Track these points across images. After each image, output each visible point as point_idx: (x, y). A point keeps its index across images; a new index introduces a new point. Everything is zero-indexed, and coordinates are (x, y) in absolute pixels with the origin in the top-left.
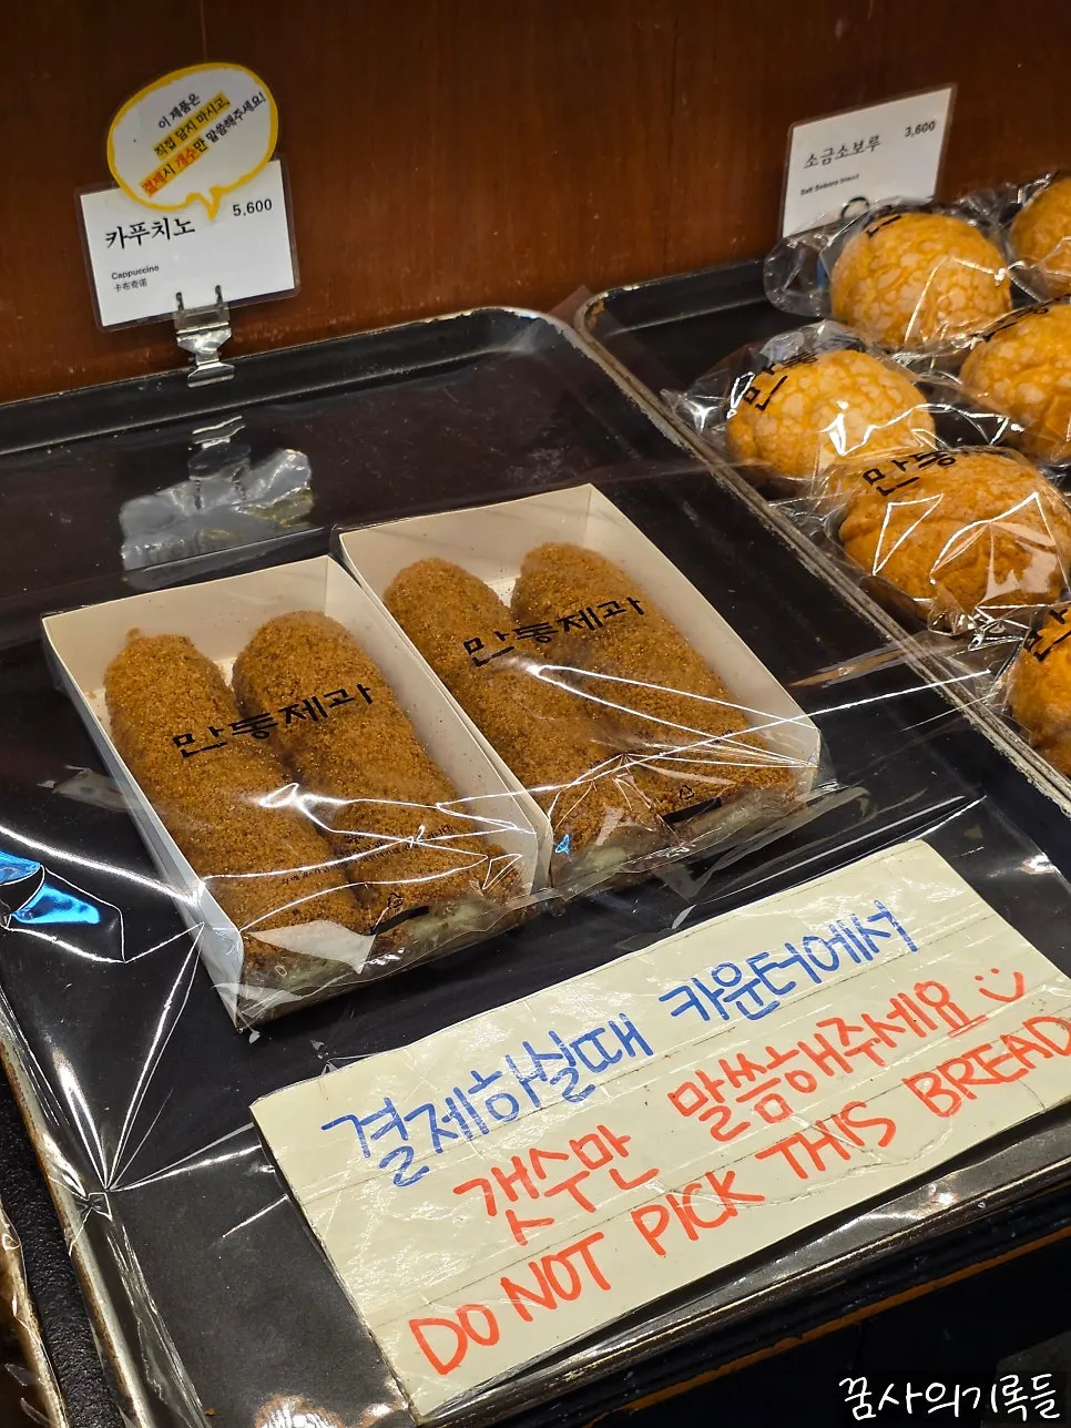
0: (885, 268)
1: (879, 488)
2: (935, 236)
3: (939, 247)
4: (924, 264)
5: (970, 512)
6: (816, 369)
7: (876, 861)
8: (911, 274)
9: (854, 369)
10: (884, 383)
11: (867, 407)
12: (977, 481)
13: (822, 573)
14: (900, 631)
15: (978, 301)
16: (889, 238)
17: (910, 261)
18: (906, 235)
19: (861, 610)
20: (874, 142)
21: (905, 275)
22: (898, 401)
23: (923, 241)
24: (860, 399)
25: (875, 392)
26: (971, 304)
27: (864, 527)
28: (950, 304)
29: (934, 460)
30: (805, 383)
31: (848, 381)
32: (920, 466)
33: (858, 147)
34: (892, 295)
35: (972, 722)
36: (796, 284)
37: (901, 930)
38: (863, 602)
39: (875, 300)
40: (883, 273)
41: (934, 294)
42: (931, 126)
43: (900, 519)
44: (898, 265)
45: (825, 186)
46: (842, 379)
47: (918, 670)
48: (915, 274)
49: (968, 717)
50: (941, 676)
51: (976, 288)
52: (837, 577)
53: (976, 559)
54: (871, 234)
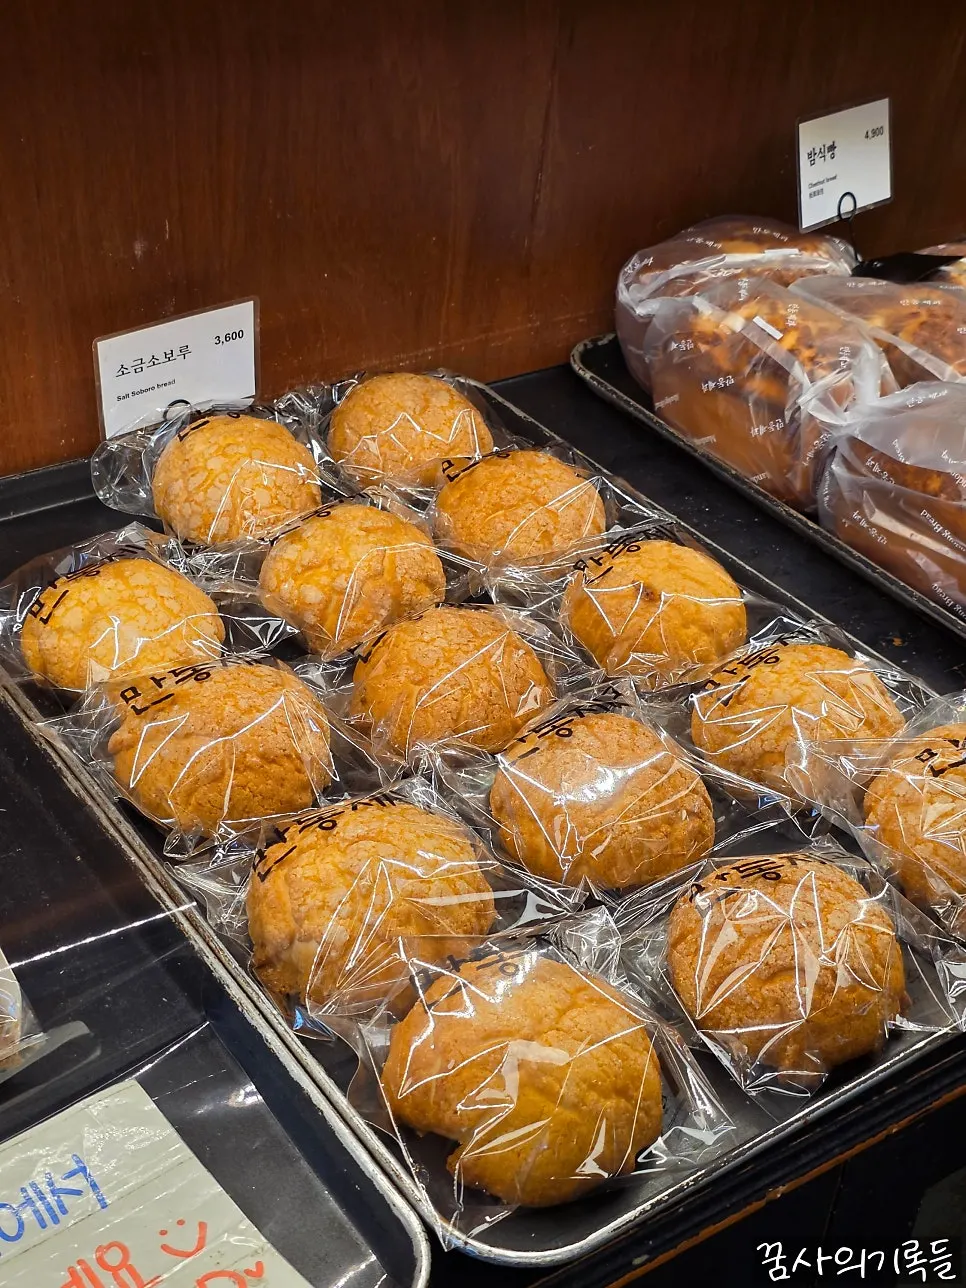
0: (194, 471)
1: (133, 707)
2: (241, 439)
3: (243, 450)
4: (228, 467)
5: (217, 728)
6: (97, 583)
7: (82, 1109)
8: (216, 476)
9: (133, 582)
10: (162, 594)
11: (143, 619)
12: (228, 696)
13: (82, 792)
14: (144, 852)
15: (282, 498)
16: (200, 442)
17: (215, 464)
18: (213, 441)
19: (112, 830)
20: (184, 351)
21: (212, 476)
22: (175, 611)
23: (229, 445)
24: (134, 611)
25: (151, 603)
26: (275, 502)
27: (125, 743)
28: (255, 503)
29: (191, 675)
30: (86, 596)
31: (126, 594)
32: (177, 682)
33: (169, 356)
34: (200, 497)
35: (196, 948)
36: (123, 482)
37: (94, 1186)
38: (115, 822)
39: (186, 500)
40: (193, 476)
41: (236, 493)
42: (239, 334)
43: (154, 736)
44: (205, 468)
45: (142, 391)
46: (120, 591)
47: (156, 894)
48: (220, 477)
49: (193, 943)
50: (178, 904)
51: (280, 488)
52: (95, 796)
53: (223, 774)
54: (181, 438)
